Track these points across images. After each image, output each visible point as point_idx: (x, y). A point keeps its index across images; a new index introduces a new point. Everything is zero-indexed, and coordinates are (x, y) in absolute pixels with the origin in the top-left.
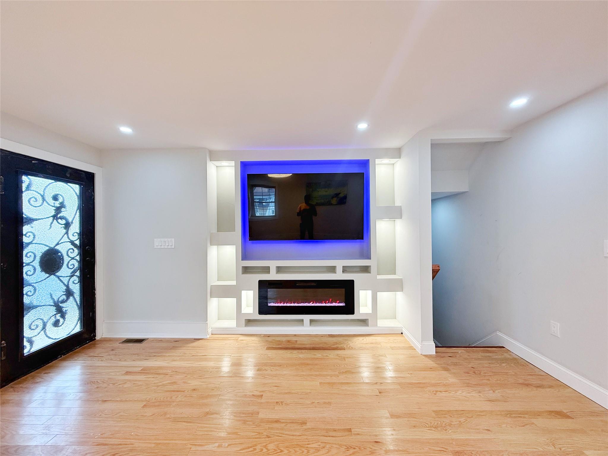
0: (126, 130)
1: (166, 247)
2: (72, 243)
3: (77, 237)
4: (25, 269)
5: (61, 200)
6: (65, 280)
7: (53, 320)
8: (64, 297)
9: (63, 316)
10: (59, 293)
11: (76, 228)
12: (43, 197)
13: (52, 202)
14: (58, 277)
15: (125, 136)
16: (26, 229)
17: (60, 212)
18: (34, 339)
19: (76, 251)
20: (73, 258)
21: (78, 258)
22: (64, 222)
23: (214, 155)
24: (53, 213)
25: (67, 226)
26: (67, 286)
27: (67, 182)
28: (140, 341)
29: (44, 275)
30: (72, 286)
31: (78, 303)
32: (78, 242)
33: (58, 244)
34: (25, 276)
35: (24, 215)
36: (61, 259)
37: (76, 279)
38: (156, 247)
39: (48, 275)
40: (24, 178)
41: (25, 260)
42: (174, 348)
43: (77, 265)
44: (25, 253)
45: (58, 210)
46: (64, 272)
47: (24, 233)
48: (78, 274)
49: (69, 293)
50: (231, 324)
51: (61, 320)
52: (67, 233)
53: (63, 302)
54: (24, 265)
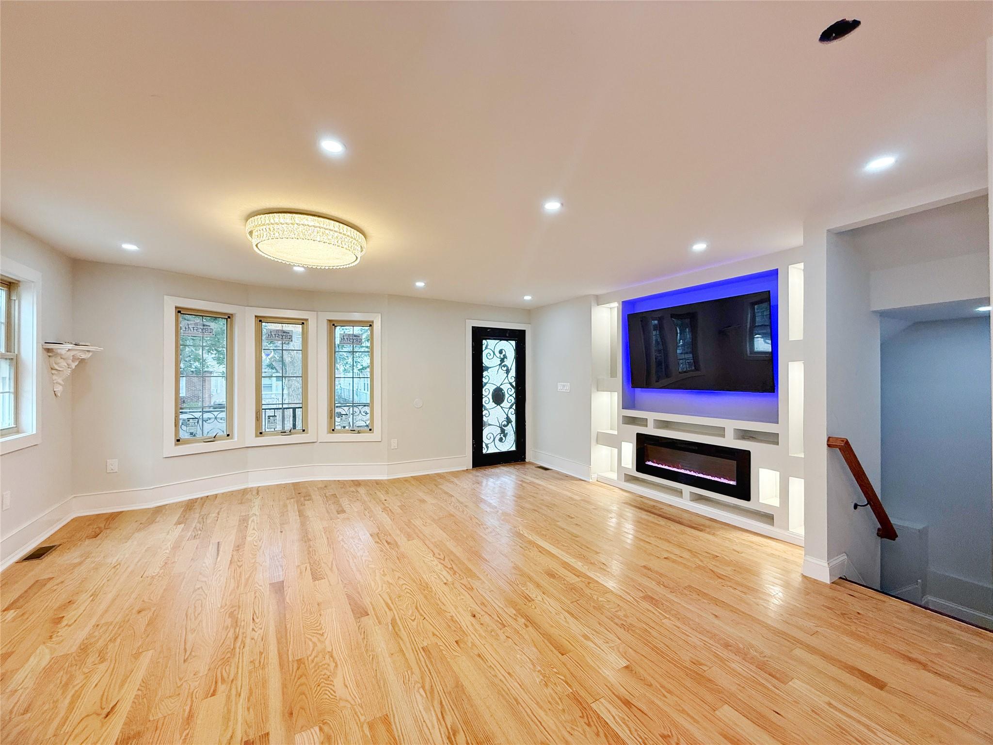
0: (528, 298)
1: (564, 391)
2: (511, 384)
3: (514, 379)
4: (484, 400)
5: (504, 353)
6: (506, 410)
7: (499, 437)
8: (506, 423)
9: (505, 436)
10: (502, 419)
11: (513, 373)
12: (494, 352)
13: (498, 355)
14: (502, 407)
15: (528, 300)
16: (485, 374)
17: (504, 362)
18: (488, 445)
19: (513, 390)
20: (511, 395)
21: (514, 395)
22: (505, 368)
23: (600, 300)
24: (499, 363)
25: (508, 371)
26: (507, 415)
27: (507, 340)
28: (546, 469)
29: (494, 405)
30: (510, 415)
31: (514, 428)
32: (514, 384)
33: (502, 384)
34: (484, 403)
35: (483, 365)
36: (503, 395)
37: (512, 411)
38: (559, 390)
39: (496, 405)
40: (484, 341)
41: (484, 393)
42: (561, 479)
43: (513, 401)
44: (484, 389)
45: (502, 360)
46: (505, 404)
47: (484, 376)
48: (514, 407)
49: (509, 421)
50: (614, 476)
51: (504, 438)
52: (507, 376)
53: (505, 426)
54: (483, 396)
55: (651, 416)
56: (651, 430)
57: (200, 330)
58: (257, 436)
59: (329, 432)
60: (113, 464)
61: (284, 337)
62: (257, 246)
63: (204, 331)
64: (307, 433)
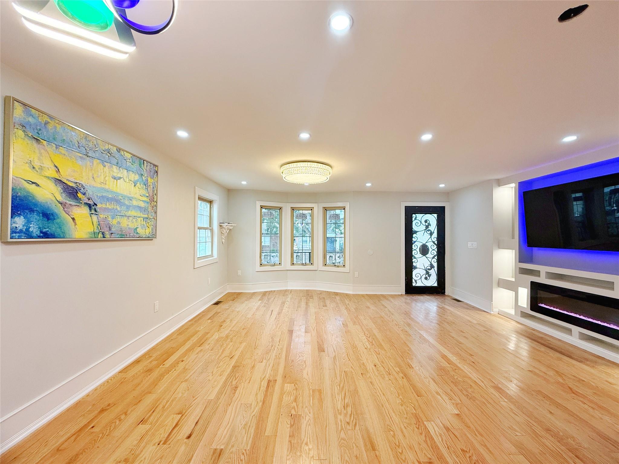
0: (442, 186)
1: (473, 248)
2: (434, 242)
3: (436, 239)
4: (413, 252)
5: (428, 222)
6: (430, 260)
7: (424, 276)
8: (430, 268)
9: (429, 276)
10: (427, 265)
11: (435, 235)
12: (421, 222)
13: (424, 223)
14: (426, 257)
15: (442, 187)
16: (414, 235)
17: (428, 228)
18: (417, 281)
19: (435, 246)
20: (434, 250)
21: (436, 250)
22: (430, 232)
24: (425, 228)
25: (431, 234)
26: (431, 263)
27: (431, 214)
28: (459, 301)
29: (421, 255)
30: (433, 263)
31: (436, 272)
32: (436, 242)
33: (426, 242)
34: (413, 254)
35: (413, 230)
36: (428, 249)
37: (435, 260)
38: (468, 247)
39: (423, 256)
40: (414, 215)
41: (413, 247)
42: (467, 309)
43: (435, 253)
44: (413, 245)
45: (427, 227)
46: (429, 255)
47: (414, 237)
48: (436, 257)
49: (432, 266)
51: (428, 277)
52: (431, 237)
53: (429, 269)
54: (413, 250)
55: (543, 269)
56: (543, 280)
57: (269, 215)
58: (291, 265)
59: (323, 266)
60: (240, 272)
61: (303, 217)
62: (285, 178)
63: (271, 215)
64: (313, 265)
